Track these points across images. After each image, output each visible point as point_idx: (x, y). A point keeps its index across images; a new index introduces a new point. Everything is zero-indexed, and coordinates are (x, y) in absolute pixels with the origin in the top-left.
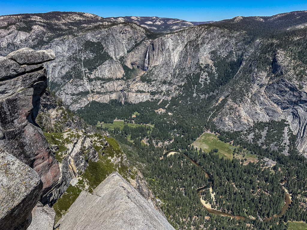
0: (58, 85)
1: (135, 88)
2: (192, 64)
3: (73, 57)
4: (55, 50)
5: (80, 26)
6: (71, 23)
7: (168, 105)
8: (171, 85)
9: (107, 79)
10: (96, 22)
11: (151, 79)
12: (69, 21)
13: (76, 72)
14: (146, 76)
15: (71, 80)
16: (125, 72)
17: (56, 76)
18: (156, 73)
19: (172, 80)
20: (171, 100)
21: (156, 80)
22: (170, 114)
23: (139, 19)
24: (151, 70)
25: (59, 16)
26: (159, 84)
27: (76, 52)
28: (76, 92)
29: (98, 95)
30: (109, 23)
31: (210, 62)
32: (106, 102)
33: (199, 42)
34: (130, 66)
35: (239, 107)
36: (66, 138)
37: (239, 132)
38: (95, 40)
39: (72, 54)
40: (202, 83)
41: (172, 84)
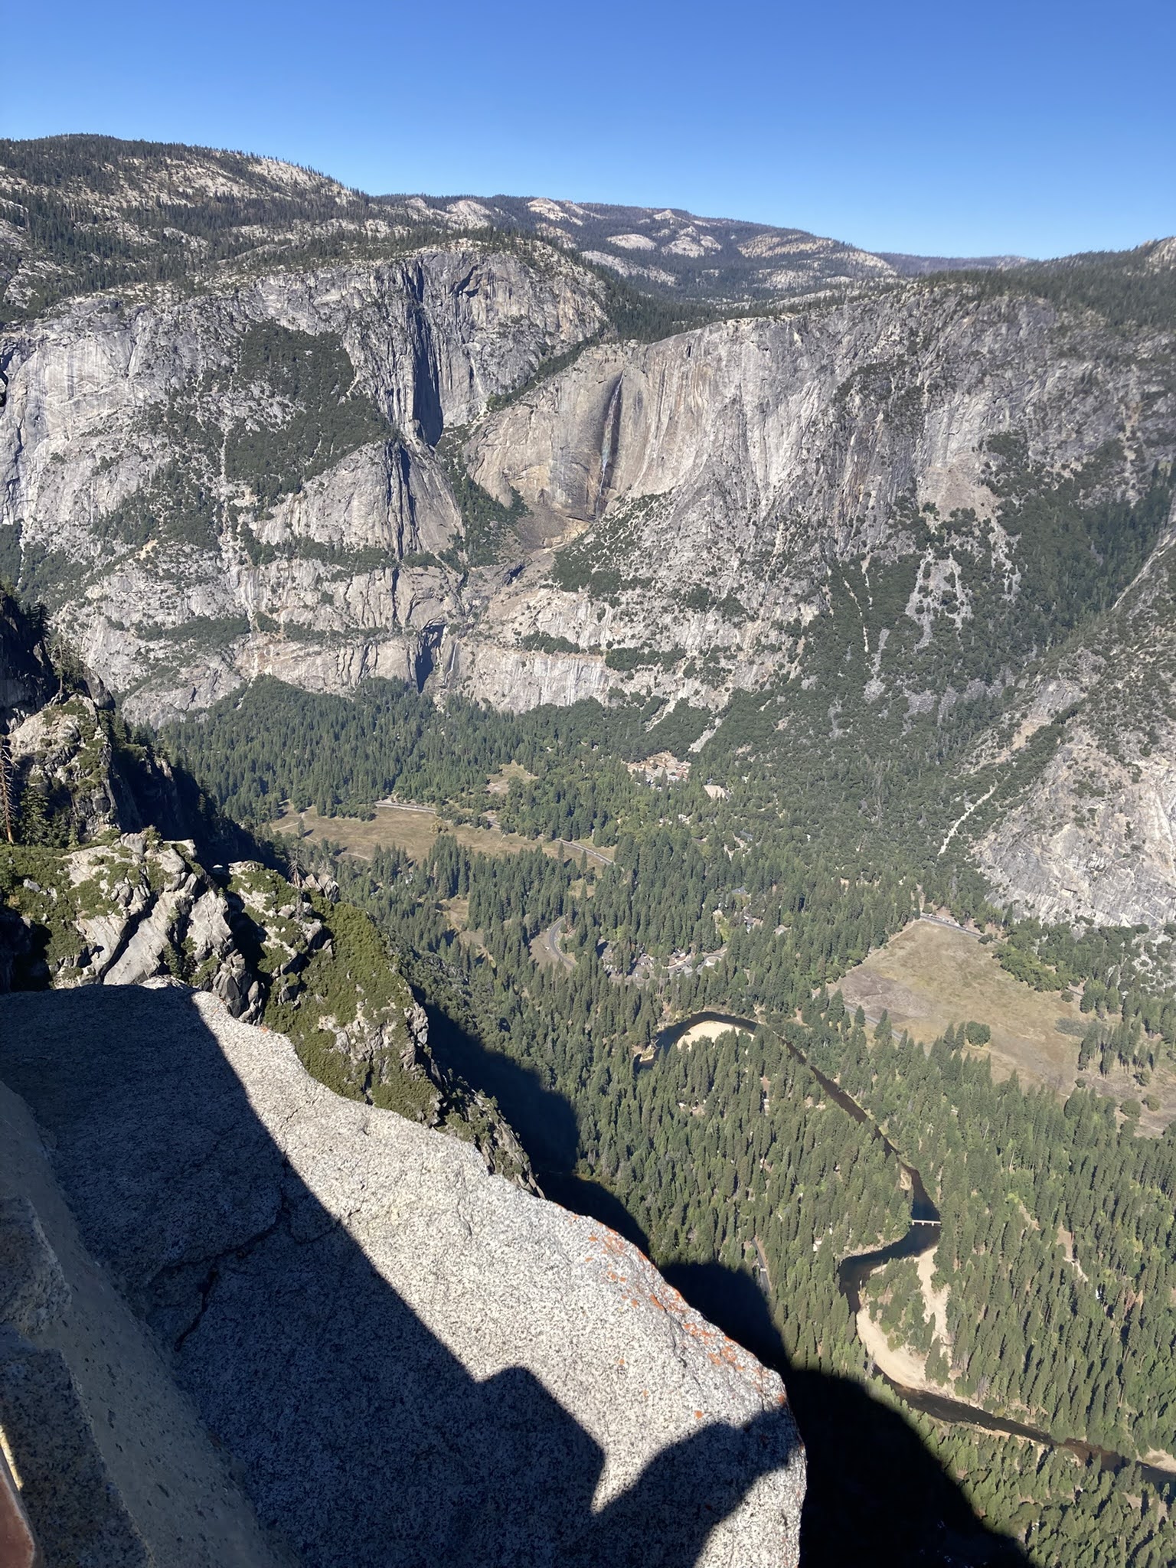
0: (73, 566)
1: (521, 619)
2: (872, 502)
3: (172, 415)
4: (70, 366)
5: (223, 235)
6: (176, 213)
7: (708, 735)
8: (736, 620)
9: (358, 556)
10: (325, 218)
11: (618, 575)
12: (164, 198)
13: (179, 503)
14: (590, 551)
15: (149, 547)
16: (465, 522)
17: (64, 516)
18: (648, 540)
19: (742, 587)
20: (726, 710)
21: (646, 583)
22: (712, 790)
23: (576, 216)
24: (623, 522)
25: (110, 167)
26: (665, 610)
27: (190, 384)
28: (171, 619)
29: (294, 646)
30: (400, 230)
31: (982, 502)
32: (342, 692)
33: (923, 379)
34: (493, 488)
35: (1135, 781)
36: (83, 879)
37: (1121, 931)
38: (304, 323)
39: (167, 392)
40: (926, 620)
41: (744, 610)
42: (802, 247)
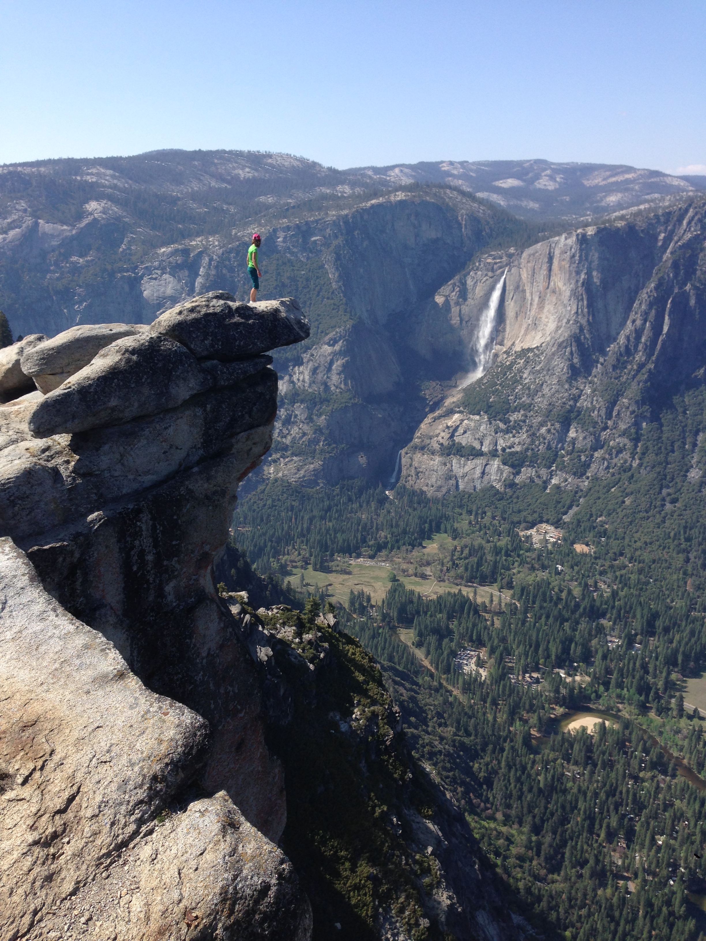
1: (442, 434)
6: (220, 193)
10: (311, 187)
11: (507, 402)
12: (213, 184)
14: (488, 387)
18: (527, 378)
20: (587, 492)
21: (528, 407)
22: (579, 548)
23: (471, 170)
24: (510, 367)
26: (542, 424)
30: (358, 190)
38: (300, 254)
42: (627, 176)
